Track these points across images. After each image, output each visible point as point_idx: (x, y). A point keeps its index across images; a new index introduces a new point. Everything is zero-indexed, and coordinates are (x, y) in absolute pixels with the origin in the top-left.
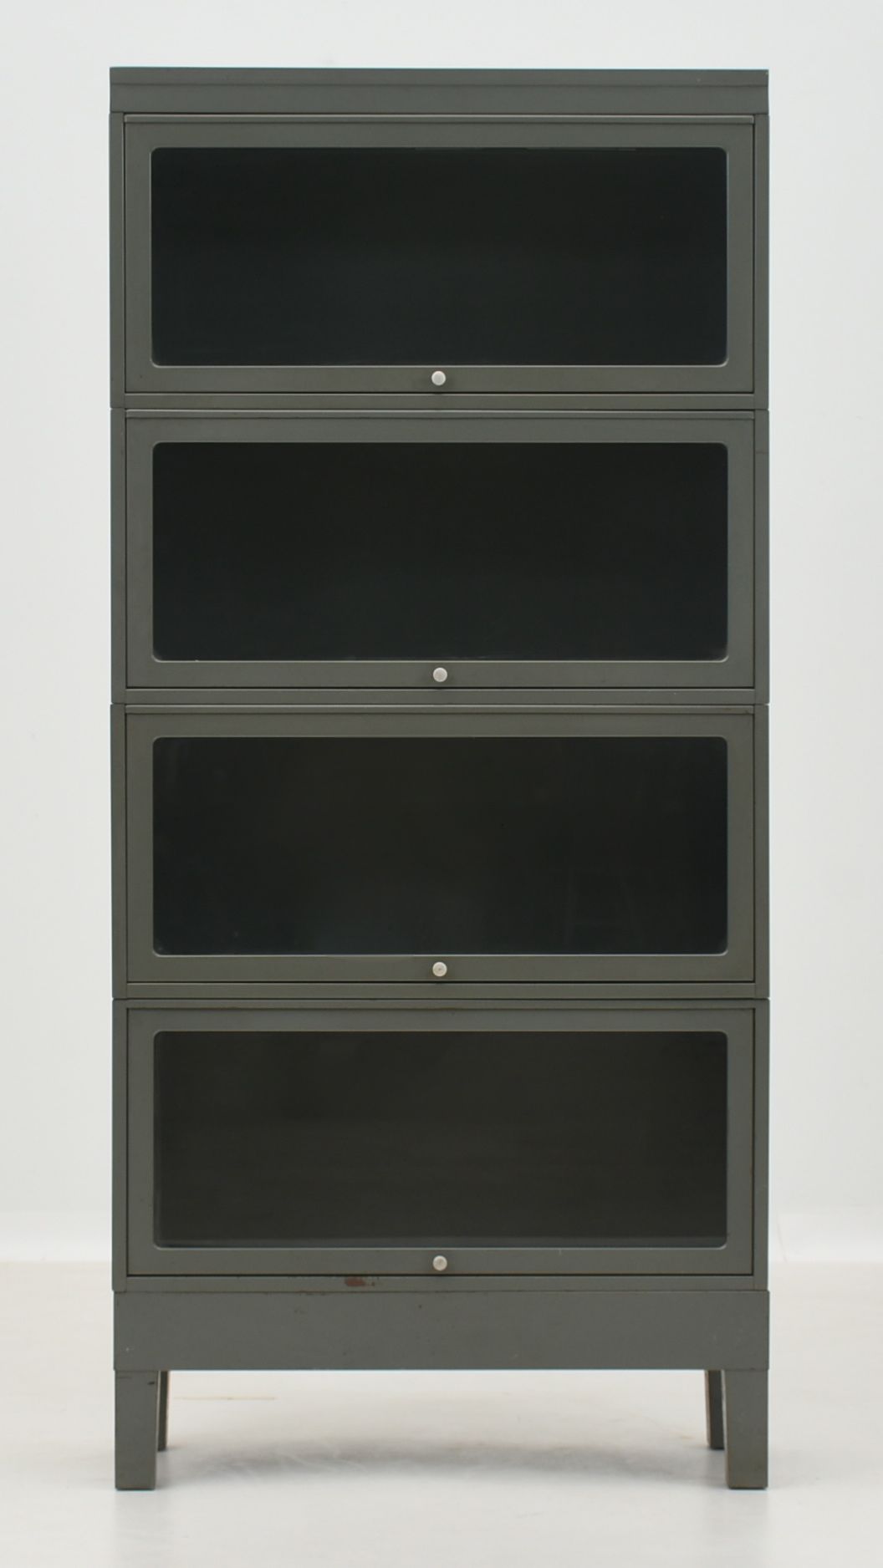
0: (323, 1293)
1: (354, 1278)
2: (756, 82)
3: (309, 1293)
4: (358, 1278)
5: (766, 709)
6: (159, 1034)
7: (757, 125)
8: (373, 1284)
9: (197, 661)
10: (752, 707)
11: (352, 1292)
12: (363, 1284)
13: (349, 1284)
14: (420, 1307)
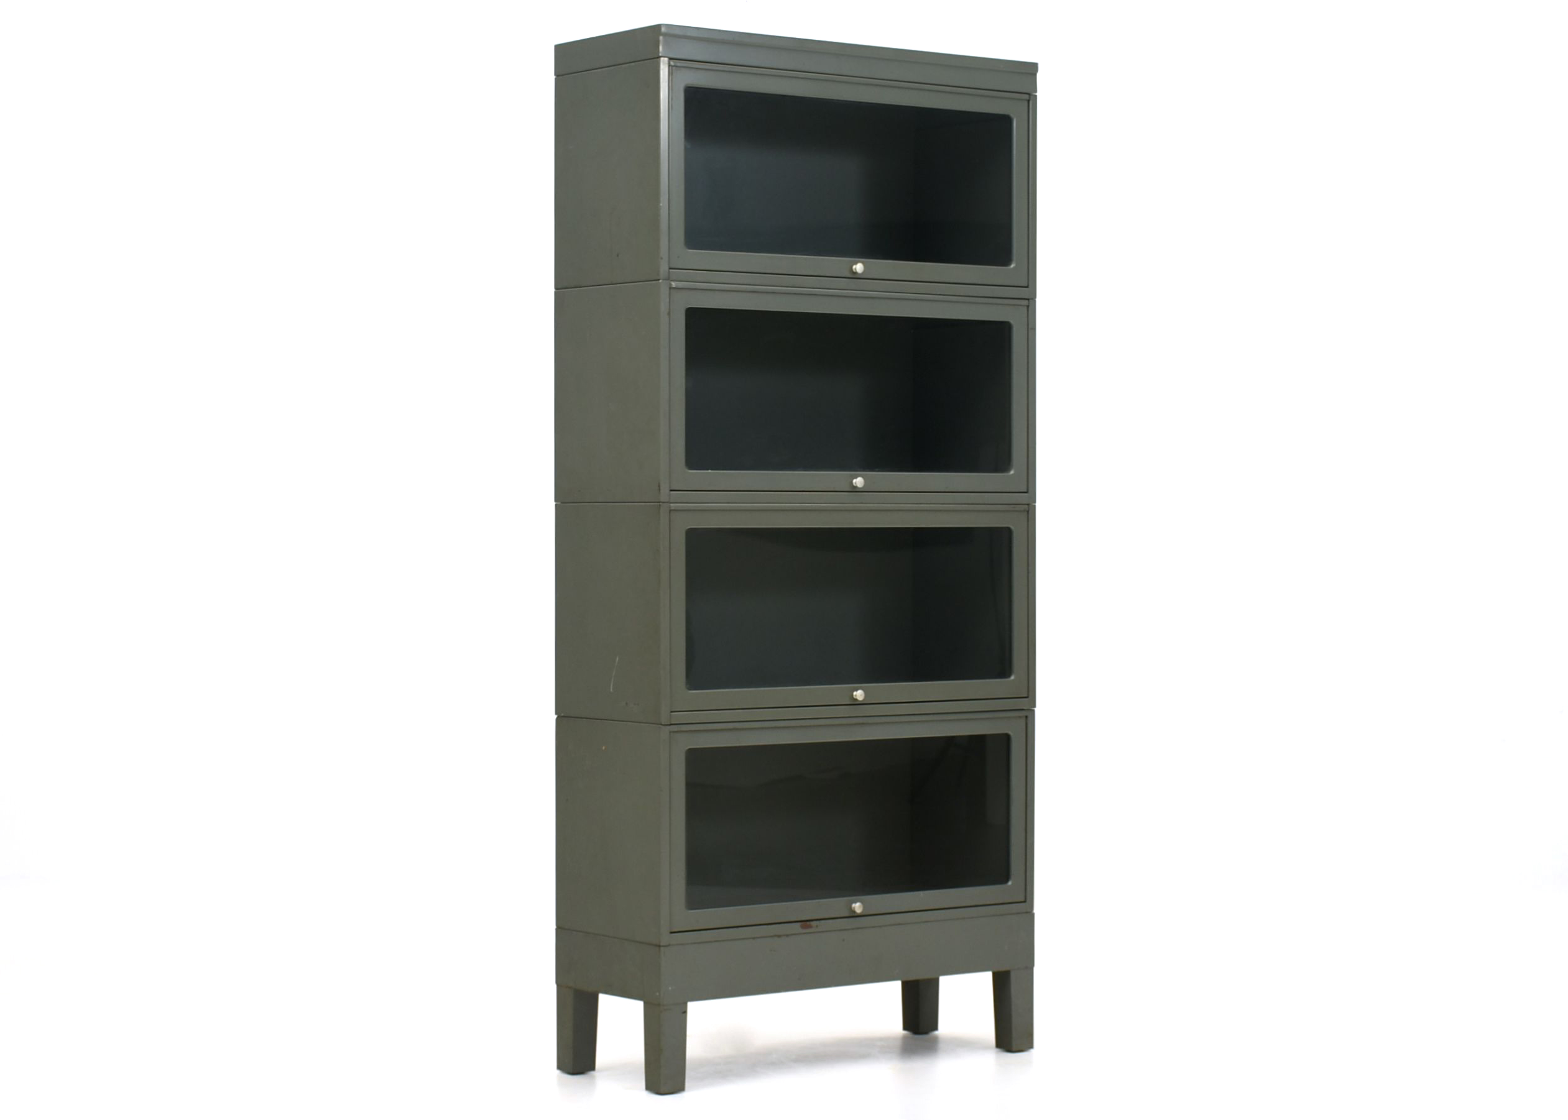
0: (787, 936)
1: (805, 923)
2: (1029, 71)
3: (779, 936)
4: (808, 923)
5: (1034, 507)
6: (690, 749)
7: (1029, 100)
8: (817, 926)
9: (710, 471)
10: (1027, 506)
11: (805, 933)
12: (810, 927)
13: (803, 927)
14: (844, 940)
